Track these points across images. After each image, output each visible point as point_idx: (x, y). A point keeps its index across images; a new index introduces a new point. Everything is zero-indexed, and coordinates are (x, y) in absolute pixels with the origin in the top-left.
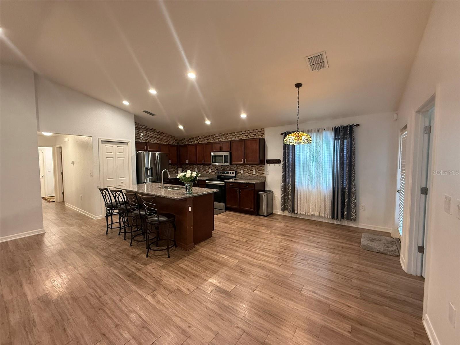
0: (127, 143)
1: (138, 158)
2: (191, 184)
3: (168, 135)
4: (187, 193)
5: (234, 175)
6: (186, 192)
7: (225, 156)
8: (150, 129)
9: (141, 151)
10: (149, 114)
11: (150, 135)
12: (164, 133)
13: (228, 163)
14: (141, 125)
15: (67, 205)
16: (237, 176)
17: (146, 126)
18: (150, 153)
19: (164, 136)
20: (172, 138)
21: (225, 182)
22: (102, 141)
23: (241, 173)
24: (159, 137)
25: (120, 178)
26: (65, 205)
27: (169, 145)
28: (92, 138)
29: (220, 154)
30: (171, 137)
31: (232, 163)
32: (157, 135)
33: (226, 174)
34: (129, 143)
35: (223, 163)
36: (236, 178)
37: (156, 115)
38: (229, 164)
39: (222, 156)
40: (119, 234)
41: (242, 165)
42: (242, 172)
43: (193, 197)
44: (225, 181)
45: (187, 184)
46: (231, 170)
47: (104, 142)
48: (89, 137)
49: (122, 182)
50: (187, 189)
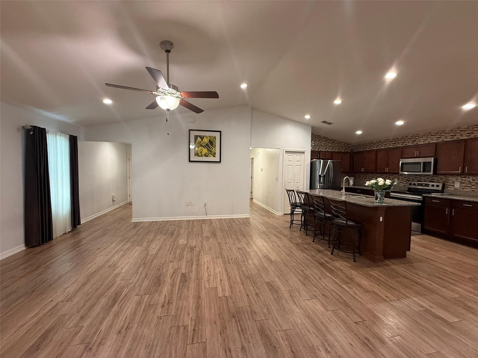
0: (304, 152)
1: (312, 165)
2: (383, 193)
3: (341, 142)
4: (378, 201)
5: (440, 188)
6: (375, 201)
7: (424, 163)
8: (323, 138)
9: (315, 159)
10: (326, 123)
11: (322, 143)
12: (336, 141)
13: (430, 172)
14: (314, 135)
15: (254, 201)
16: (445, 190)
17: (319, 136)
18: (322, 161)
19: (336, 144)
20: (345, 145)
21: (424, 197)
22: (286, 152)
23: (455, 186)
24: (331, 144)
25: (296, 183)
26: (253, 201)
27: (340, 152)
28: (279, 150)
29: (415, 160)
30: (343, 143)
31: (438, 173)
32: (329, 143)
33: (424, 186)
34: (305, 153)
35: (420, 172)
36: (443, 192)
37: (334, 123)
38: (432, 174)
39: (420, 163)
40: (300, 230)
41: (458, 175)
42: (457, 185)
43: (385, 207)
44: (423, 195)
45: (378, 192)
46: (433, 182)
47: (287, 153)
48: (277, 149)
49: (298, 187)
50: (378, 197)
